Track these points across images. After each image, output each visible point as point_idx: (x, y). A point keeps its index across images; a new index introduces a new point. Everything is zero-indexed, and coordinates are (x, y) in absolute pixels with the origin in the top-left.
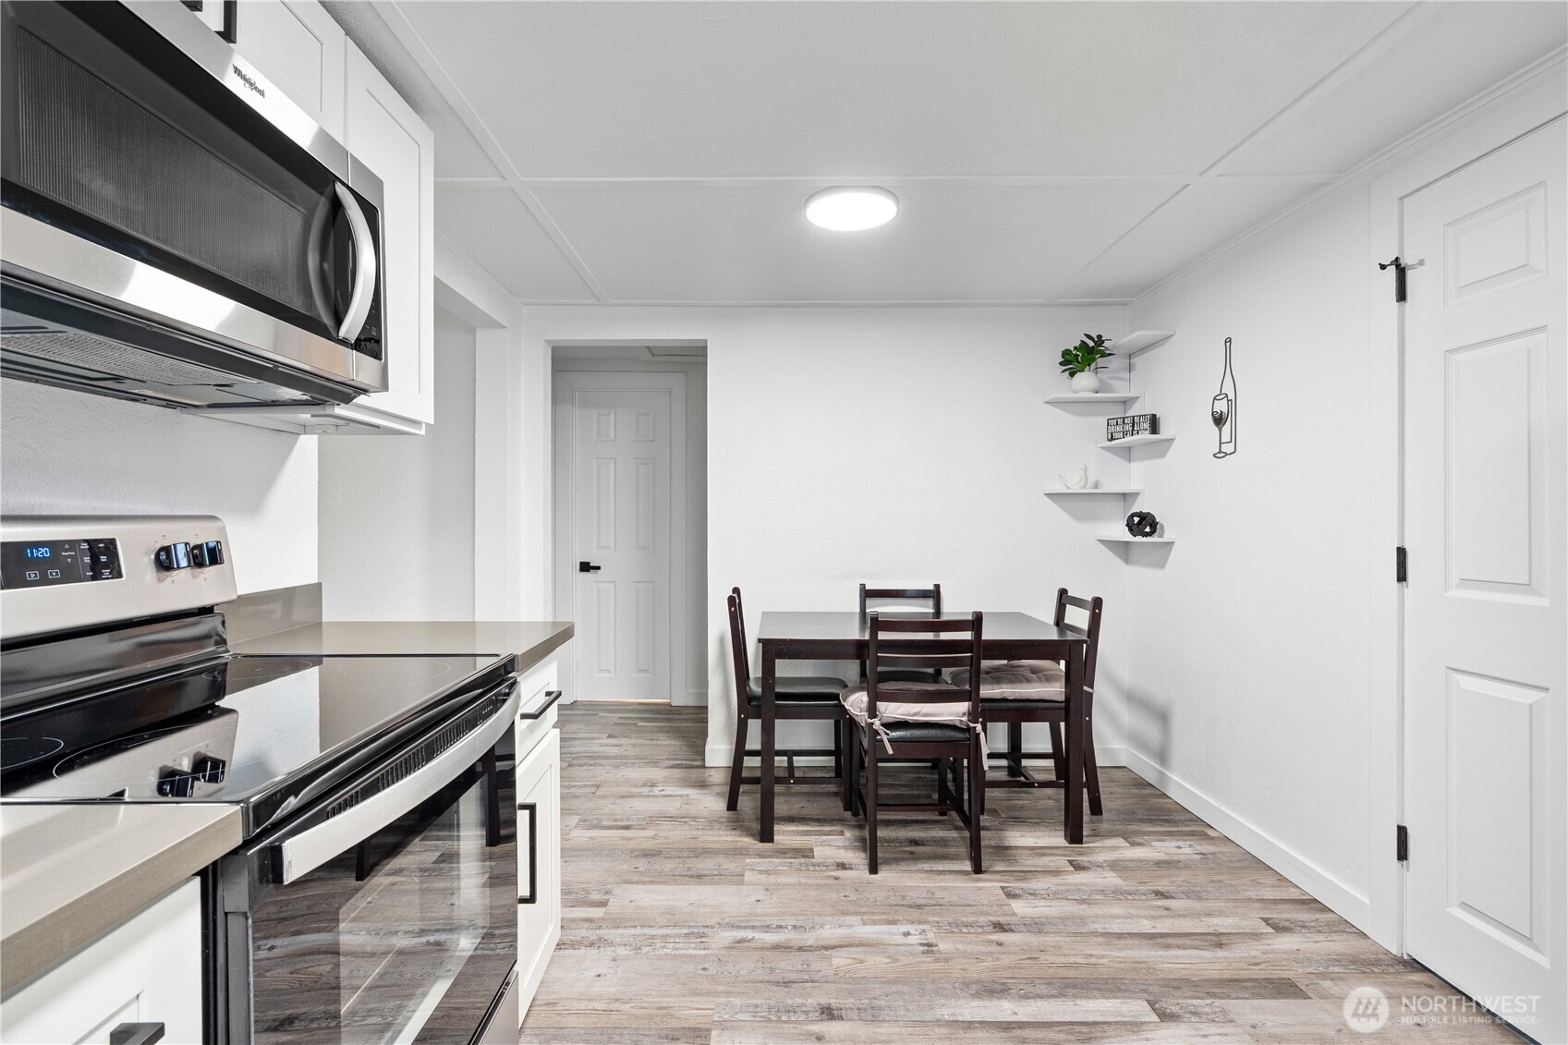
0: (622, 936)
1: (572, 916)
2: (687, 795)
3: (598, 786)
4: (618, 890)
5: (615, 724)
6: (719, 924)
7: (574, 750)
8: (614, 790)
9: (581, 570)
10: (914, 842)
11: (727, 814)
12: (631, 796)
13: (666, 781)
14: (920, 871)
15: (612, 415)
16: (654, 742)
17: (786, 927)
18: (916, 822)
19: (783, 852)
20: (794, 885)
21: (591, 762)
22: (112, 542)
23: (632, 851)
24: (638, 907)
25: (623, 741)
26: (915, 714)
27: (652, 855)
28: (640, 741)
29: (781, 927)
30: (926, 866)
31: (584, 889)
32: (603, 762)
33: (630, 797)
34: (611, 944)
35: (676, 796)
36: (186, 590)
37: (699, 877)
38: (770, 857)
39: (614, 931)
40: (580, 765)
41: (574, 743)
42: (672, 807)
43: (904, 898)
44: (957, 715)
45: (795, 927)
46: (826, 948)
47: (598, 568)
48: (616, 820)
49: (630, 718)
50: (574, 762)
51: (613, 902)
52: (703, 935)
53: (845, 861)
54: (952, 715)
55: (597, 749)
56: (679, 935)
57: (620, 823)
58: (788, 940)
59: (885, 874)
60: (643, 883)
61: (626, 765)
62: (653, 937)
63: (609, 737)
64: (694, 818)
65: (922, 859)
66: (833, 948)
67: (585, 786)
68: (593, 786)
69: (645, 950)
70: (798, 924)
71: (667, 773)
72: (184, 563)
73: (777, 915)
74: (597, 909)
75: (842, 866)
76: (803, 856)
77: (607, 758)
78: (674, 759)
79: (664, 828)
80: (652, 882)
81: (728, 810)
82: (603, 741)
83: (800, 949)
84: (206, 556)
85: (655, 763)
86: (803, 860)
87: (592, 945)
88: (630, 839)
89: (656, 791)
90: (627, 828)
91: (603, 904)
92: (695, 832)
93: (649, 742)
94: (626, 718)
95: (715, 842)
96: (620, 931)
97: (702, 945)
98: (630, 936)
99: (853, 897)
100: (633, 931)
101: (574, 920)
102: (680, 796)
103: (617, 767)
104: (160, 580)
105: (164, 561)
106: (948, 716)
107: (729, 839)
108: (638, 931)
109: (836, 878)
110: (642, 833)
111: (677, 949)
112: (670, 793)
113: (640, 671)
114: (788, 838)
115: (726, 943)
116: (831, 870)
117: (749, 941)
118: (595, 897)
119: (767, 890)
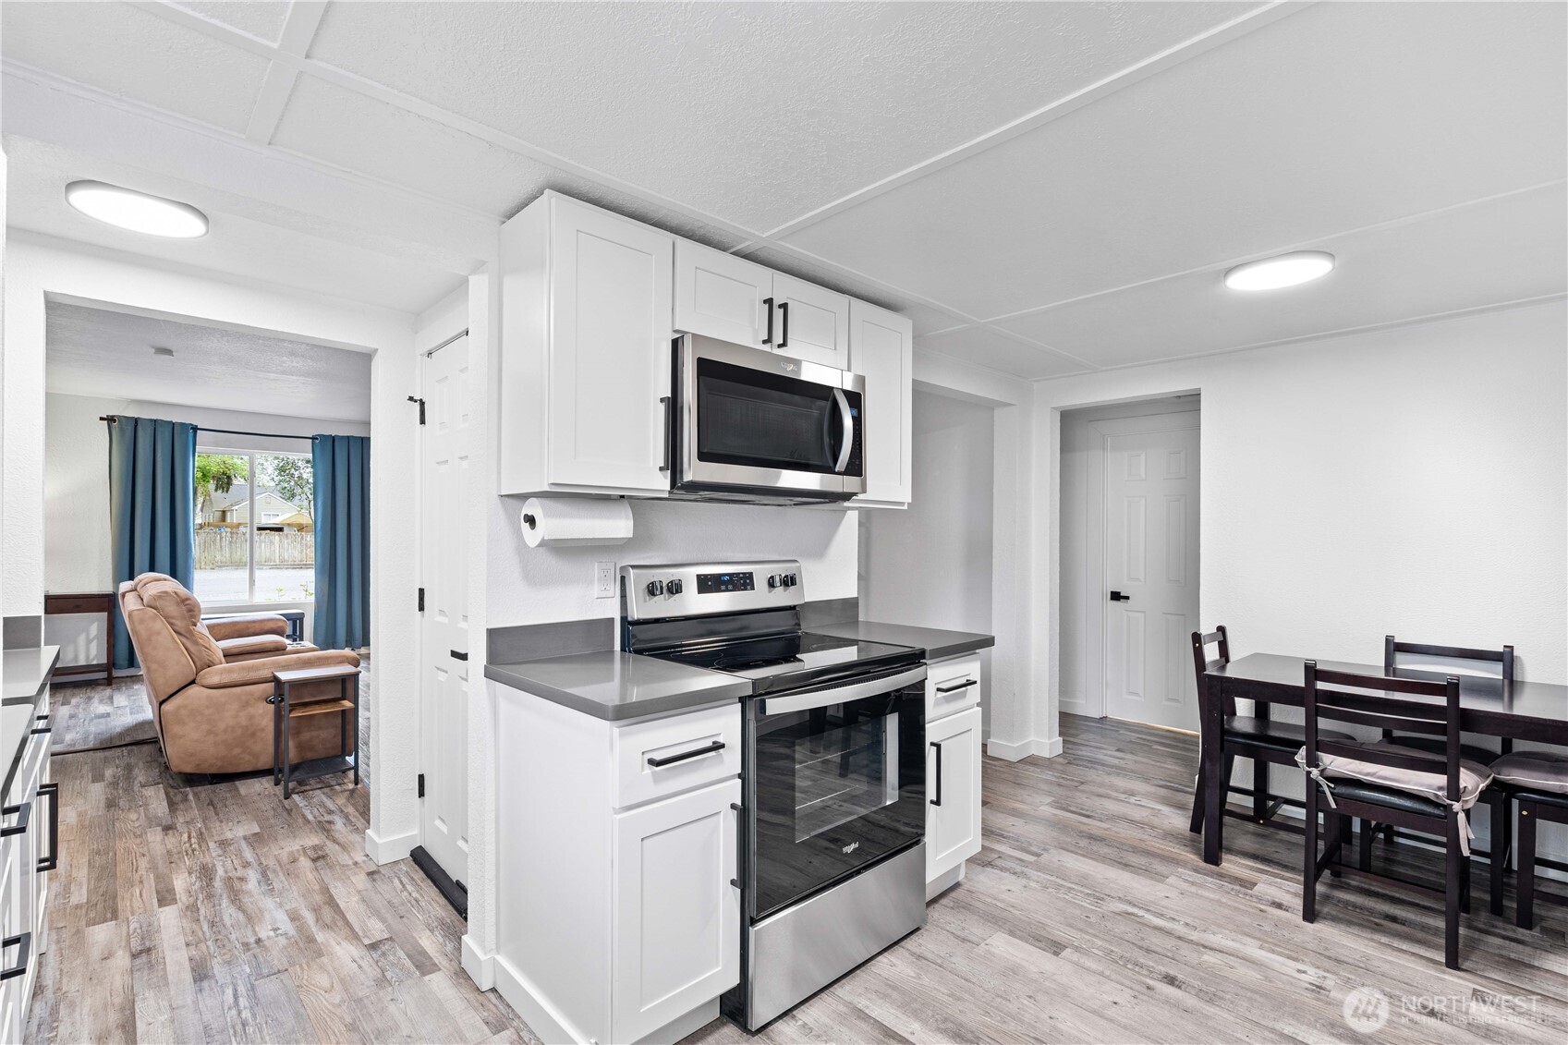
0: (1039, 877)
1: (1011, 854)
2: (1160, 810)
3: (1083, 783)
4: (1053, 851)
5: (1131, 742)
6: (1120, 898)
7: (1080, 753)
8: (1095, 789)
9: (1111, 599)
10: (1394, 919)
11: (1188, 833)
12: (1108, 797)
13: (1148, 795)
14: (1372, 940)
15: (1143, 457)
16: (1158, 764)
17: (1179, 921)
18: (1417, 905)
19: (1221, 876)
20: (1212, 900)
21: (1089, 765)
22: (751, 574)
23: (1081, 832)
24: (1063, 866)
25: (1129, 756)
26: (1368, 774)
27: (1096, 840)
28: (1145, 760)
29: (1174, 919)
30: (1384, 939)
31: (1029, 842)
32: (1098, 767)
33: (1105, 797)
34: (1028, 878)
35: (1149, 807)
36: (781, 598)
37: (1126, 865)
38: (1205, 874)
39: (1035, 873)
40: (1077, 765)
41: (1083, 748)
42: (1138, 814)
43: (1326, 949)
44: (1429, 786)
45: (1187, 924)
46: (1205, 947)
47: (1127, 598)
48: (1082, 809)
49: (1148, 741)
50: (1075, 762)
51: (1046, 856)
52: (1102, 899)
53: (1285, 903)
54: (1422, 786)
55: (1101, 757)
56: (1082, 892)
57: (1084, 812)
58: (1173, 929)
59: (1321, 929)
60: (1076, 853)
61: (1118, 775)
62: (1062, 886)
63: (1118, 750)
64: (1153, 827)
65: (1389, 933)
66: (1211, 949)
67: (1073, 780)
68: (1077, 781)
69: (1050, 890)
70: (1192, 923)
71: (1153, 789)
72: (778, 584)
73: (1177, 911)
74: (1031, 857)
75: (1279, 906)
76: (1241, 885)
77: (1103, 765)
78: (1168, 781)
79: (1120, 826)
80: (1083, 856)
81: (1191, 830)
82: (1109, 752)
83: (1179, 938)
84: (789, 581)
85: (1146, 780)
86: (1238, 888)
87: (1015, 873)
88: (1085, 824)
89: (1132, 800)
90: (1088, 817)
91: (1038, 855)
92: (1146, 837)
93: (1153, 763)
94: (1145, 740)
95: (1159, 848)
96: (1039, 874)
97: (1096, 904)
98: (1044, 879)
99: (1267, 928)
100: (1048, 877)
101: (1011, 856)
102: (1152, 808)
103: (1109, 774)
104: (770, 592)
105: (771, 584)
106: (1415, 785)
107: (1176, 850)
108: (1053, 878)
109: (1261, 911)
110: (1099, 824)
111: (1075, 899)
112: (1143, 804)
113: (1169, 699)
114: (1237, 868)
115: (1117, 910)
116: (1262, 904)
117: (1138, 916)
118: (1034, 849)
119: (1182, 894)
